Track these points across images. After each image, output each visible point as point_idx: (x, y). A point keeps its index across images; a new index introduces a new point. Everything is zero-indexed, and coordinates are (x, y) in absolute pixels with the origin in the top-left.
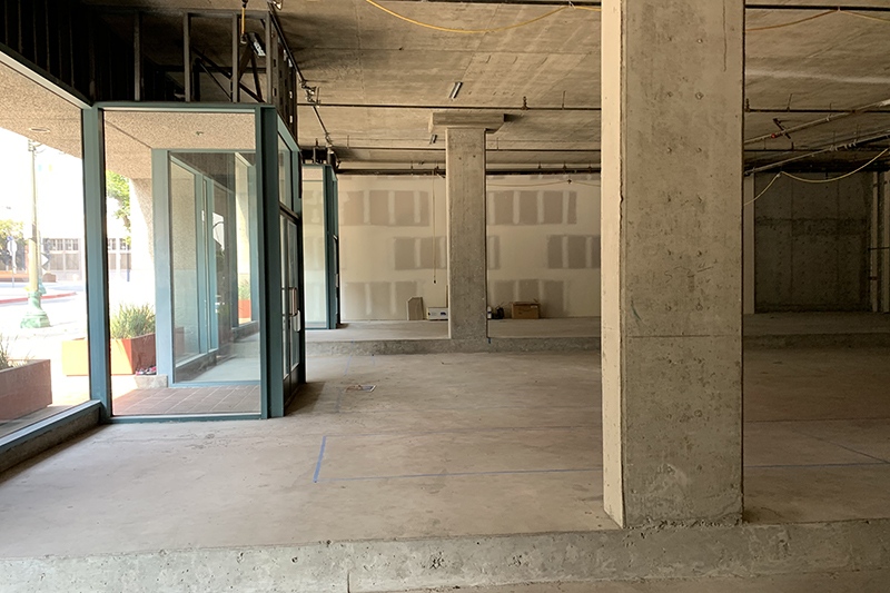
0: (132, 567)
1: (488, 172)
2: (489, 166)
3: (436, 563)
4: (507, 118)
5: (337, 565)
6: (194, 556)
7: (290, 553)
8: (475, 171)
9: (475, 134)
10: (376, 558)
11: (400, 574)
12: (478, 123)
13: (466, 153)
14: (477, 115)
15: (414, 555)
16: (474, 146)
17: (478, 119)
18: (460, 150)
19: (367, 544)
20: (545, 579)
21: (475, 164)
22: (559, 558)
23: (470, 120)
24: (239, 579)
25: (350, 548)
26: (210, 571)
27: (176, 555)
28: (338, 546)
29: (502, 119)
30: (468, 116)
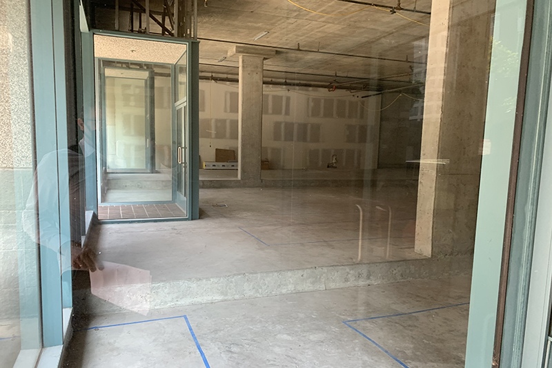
0: (231, 282)
1: (264, 83)
2: (265, 79)
3: (359, 276)
4: (277, 52)
5: (320, 278)
6: (259, 275)
7: (300, 273)
8: (257, 82)
9: (258, 60)
10: (336, 274)
11: (347, 280)
12: (261, 54)
13: (252, 71)
14: (262, 50)
15: (351, 272)
16: (257, 67)
17: (262, 52)
18: (249, 69)
19: (332, 268)
20: (402, 280)
21: (257, 78)
22: (408, 271)
23: (257, 52)
24: (279, 285)
25: (325, 270)
26: (267, 283)
27: (251, 275)
28: (320, 269)
29: (274, 53)
30: (257, 49)
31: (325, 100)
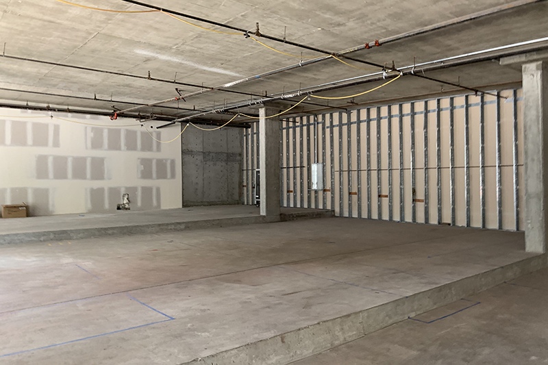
31: (109, 130)
